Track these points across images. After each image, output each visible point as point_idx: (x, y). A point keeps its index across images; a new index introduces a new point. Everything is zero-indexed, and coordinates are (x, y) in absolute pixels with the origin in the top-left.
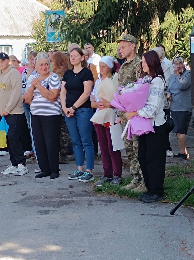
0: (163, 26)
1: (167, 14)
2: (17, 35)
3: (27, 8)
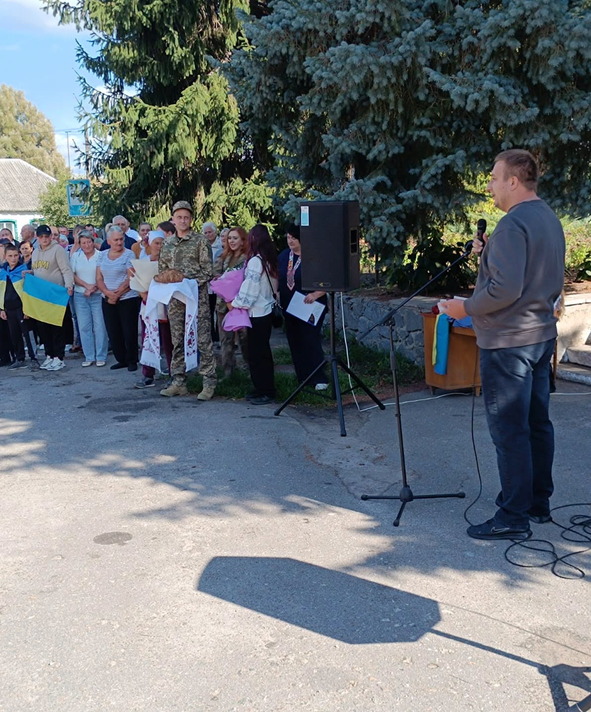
0: (210, 199)
1: (213, 185)
2: (20, 209)
3: (31, 180)
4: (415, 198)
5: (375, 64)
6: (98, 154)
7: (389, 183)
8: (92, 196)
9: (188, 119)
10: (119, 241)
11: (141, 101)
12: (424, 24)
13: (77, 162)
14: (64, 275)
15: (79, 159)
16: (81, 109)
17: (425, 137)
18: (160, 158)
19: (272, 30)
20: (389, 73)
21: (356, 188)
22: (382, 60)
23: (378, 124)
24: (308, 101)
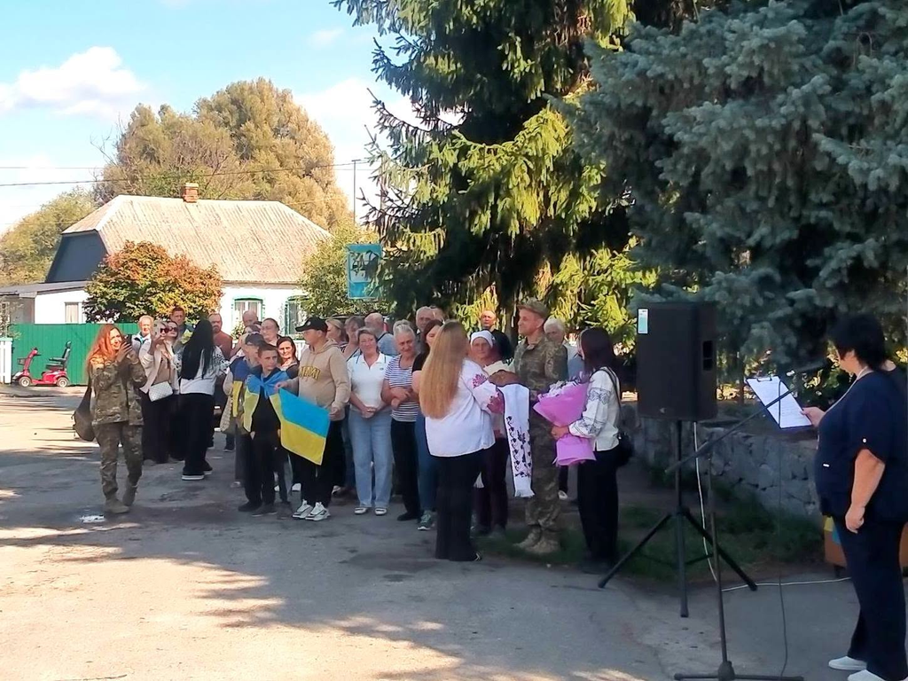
0: (558, 279)
1: (564, 258)
2: (272, 280)
4: (810, 299)
5: (749, 128)
6: (396, 210)
7: (778, 278)
8: (383, 271)
9: (529, 163)
10: (406, 344)
11: (462, 137)
12: (815, 79)
13: (364, 220)
14: (337, 389)
15: (367, 216)
16: (375, 147)
17: (826, 218)
18: (484, 219)
19: (623, 79)
20: (770, 139)
21: (724, 284)
22: (759, 123)
23: (763, 200)
24: (671, 168)
